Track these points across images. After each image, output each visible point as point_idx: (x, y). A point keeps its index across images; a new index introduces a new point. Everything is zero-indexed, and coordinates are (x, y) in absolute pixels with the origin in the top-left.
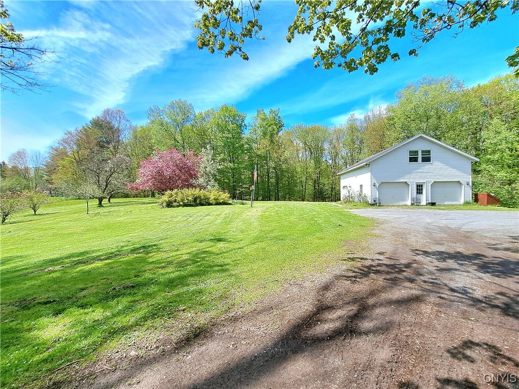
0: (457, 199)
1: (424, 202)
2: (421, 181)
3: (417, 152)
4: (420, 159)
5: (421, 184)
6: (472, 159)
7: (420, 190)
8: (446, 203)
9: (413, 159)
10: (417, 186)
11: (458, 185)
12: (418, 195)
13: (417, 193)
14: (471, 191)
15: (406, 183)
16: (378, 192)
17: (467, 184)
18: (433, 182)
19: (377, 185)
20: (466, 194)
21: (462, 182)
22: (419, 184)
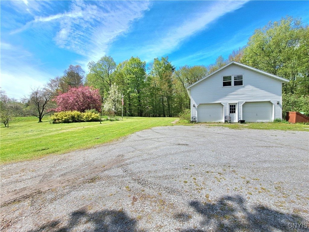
0: (267, 117)
1: (236, 120)
2: (233, 102)
3: (230, 77)
4: (233, 83)
5: (234, 104)
6: (282, 81)
7: (233, 110)
8: (258, 121)
9: (227, 84)
10: (231, 106)
11: (269, 105)
12: (232, 114)
13: (231, 112)
14: (281, 110)
15: (220, 104)
16: (197, 112)
17: (278, 104)
18: (244, 102)
19: (196, 106)
20: (277, 113)
21: (272, 102)
22: (232, 105)
